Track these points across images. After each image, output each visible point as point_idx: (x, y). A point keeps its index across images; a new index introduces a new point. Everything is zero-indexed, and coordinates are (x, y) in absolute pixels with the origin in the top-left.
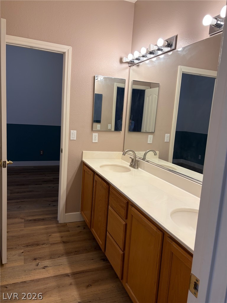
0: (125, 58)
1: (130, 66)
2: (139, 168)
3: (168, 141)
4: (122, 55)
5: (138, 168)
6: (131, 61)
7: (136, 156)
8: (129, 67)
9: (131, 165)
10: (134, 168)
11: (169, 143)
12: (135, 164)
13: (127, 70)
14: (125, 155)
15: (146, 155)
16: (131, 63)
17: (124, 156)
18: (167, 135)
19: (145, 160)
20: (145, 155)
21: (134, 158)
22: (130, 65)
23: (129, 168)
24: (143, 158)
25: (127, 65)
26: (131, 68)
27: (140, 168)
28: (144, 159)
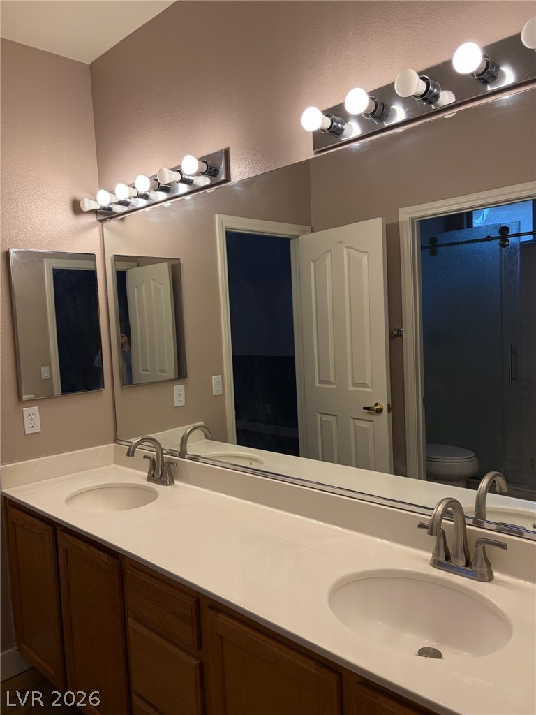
0: (86, 200)
1: (100, 221)
2: (176, 482)
3: (221, 393)
4: (79, 194)
5: (172, 482)
6: (104, 209)
7: (162, 449)
8: (100, 224)
9: (151, 478)
10: (164, 483)
11: (222, 396)
12: (162, 472)
13: (96, 231)
14: (133, 455)
15: (186, 444)
16: (105, 214)
17: (130, 458)
18: (216, 379)
19: (187, 456)
20: (184, 442)
21: (157, 455)
22: (101, 218)
23: (151, 488)
24: (179, 451)
25: (92, 219)
26: (107, 224)
27: (178, 480)
28: (182, 454)
